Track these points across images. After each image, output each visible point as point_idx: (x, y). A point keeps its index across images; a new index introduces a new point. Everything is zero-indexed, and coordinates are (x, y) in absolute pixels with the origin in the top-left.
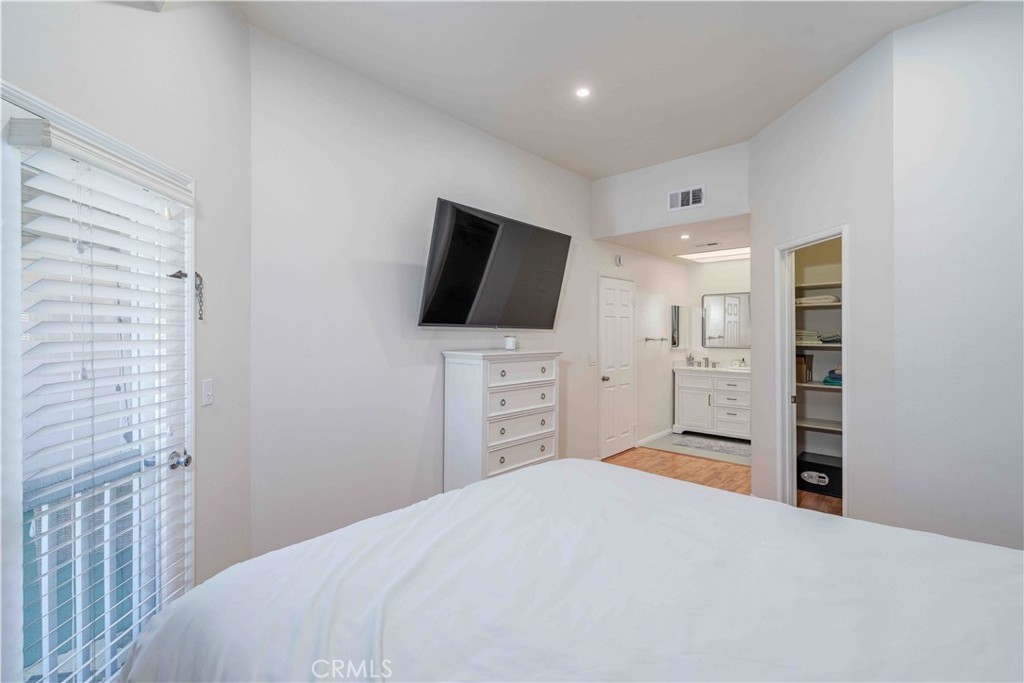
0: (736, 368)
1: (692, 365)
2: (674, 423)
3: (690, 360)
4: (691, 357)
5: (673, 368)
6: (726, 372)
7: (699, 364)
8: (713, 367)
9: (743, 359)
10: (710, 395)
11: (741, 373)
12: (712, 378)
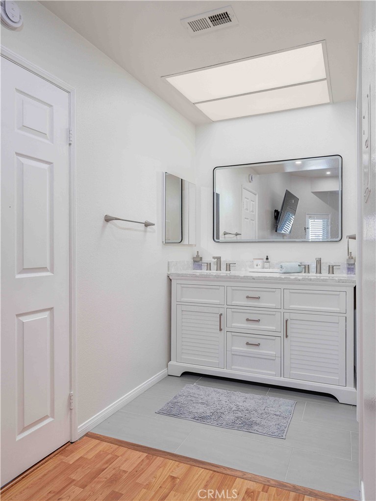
0: (257, 270)
1: (200, 267)
2: (170, 360)
3: (197, 261)
4: (198, 256)
5: (169, 273)
6: (244, 276)
7: (209, 266)
8: (226, 270)
9: (267, 256)
10: (221, 315)
11: (265, 278)
12: (226, 287)
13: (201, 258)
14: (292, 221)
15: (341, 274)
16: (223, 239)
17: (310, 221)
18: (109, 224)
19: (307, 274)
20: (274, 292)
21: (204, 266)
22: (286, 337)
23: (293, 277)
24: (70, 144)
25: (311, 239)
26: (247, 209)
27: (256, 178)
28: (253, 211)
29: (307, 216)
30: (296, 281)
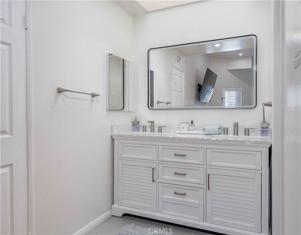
0: (184, 132)
1: (137, 129)
2: (113, 203)
3: (136, 125)
4: (136, 120)
5: (112, 134)
6: (173, 138)
7: (145, 129)
8: (159, 132)
9: (192, 121)
10: (153, 169)
11: (190, 139)
12: (157, 146)
13: (139, 122)
14: (212, 93)
15: (256, 137)
16: (157, 107)
17: (226, 92)
18: (61, 95)
19: (226, 136)
20: (198, 151)
21: (141, 128)
22: (209, 189)
23: (214, 138)
24: (26, 29)
25: (227, 106)
26: (176, 83)
27: (183, 59)
28: (180, 85)
29: (224, 89)
30: (218, 142)
